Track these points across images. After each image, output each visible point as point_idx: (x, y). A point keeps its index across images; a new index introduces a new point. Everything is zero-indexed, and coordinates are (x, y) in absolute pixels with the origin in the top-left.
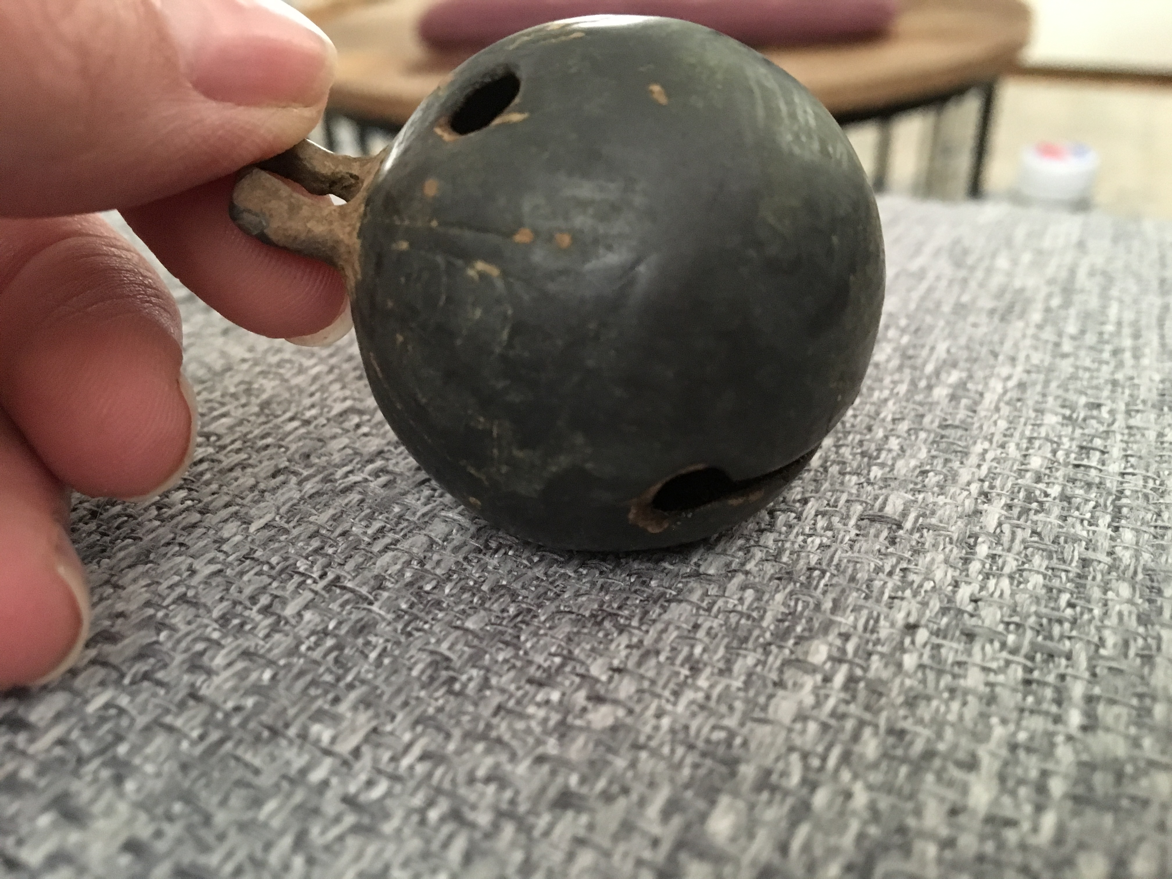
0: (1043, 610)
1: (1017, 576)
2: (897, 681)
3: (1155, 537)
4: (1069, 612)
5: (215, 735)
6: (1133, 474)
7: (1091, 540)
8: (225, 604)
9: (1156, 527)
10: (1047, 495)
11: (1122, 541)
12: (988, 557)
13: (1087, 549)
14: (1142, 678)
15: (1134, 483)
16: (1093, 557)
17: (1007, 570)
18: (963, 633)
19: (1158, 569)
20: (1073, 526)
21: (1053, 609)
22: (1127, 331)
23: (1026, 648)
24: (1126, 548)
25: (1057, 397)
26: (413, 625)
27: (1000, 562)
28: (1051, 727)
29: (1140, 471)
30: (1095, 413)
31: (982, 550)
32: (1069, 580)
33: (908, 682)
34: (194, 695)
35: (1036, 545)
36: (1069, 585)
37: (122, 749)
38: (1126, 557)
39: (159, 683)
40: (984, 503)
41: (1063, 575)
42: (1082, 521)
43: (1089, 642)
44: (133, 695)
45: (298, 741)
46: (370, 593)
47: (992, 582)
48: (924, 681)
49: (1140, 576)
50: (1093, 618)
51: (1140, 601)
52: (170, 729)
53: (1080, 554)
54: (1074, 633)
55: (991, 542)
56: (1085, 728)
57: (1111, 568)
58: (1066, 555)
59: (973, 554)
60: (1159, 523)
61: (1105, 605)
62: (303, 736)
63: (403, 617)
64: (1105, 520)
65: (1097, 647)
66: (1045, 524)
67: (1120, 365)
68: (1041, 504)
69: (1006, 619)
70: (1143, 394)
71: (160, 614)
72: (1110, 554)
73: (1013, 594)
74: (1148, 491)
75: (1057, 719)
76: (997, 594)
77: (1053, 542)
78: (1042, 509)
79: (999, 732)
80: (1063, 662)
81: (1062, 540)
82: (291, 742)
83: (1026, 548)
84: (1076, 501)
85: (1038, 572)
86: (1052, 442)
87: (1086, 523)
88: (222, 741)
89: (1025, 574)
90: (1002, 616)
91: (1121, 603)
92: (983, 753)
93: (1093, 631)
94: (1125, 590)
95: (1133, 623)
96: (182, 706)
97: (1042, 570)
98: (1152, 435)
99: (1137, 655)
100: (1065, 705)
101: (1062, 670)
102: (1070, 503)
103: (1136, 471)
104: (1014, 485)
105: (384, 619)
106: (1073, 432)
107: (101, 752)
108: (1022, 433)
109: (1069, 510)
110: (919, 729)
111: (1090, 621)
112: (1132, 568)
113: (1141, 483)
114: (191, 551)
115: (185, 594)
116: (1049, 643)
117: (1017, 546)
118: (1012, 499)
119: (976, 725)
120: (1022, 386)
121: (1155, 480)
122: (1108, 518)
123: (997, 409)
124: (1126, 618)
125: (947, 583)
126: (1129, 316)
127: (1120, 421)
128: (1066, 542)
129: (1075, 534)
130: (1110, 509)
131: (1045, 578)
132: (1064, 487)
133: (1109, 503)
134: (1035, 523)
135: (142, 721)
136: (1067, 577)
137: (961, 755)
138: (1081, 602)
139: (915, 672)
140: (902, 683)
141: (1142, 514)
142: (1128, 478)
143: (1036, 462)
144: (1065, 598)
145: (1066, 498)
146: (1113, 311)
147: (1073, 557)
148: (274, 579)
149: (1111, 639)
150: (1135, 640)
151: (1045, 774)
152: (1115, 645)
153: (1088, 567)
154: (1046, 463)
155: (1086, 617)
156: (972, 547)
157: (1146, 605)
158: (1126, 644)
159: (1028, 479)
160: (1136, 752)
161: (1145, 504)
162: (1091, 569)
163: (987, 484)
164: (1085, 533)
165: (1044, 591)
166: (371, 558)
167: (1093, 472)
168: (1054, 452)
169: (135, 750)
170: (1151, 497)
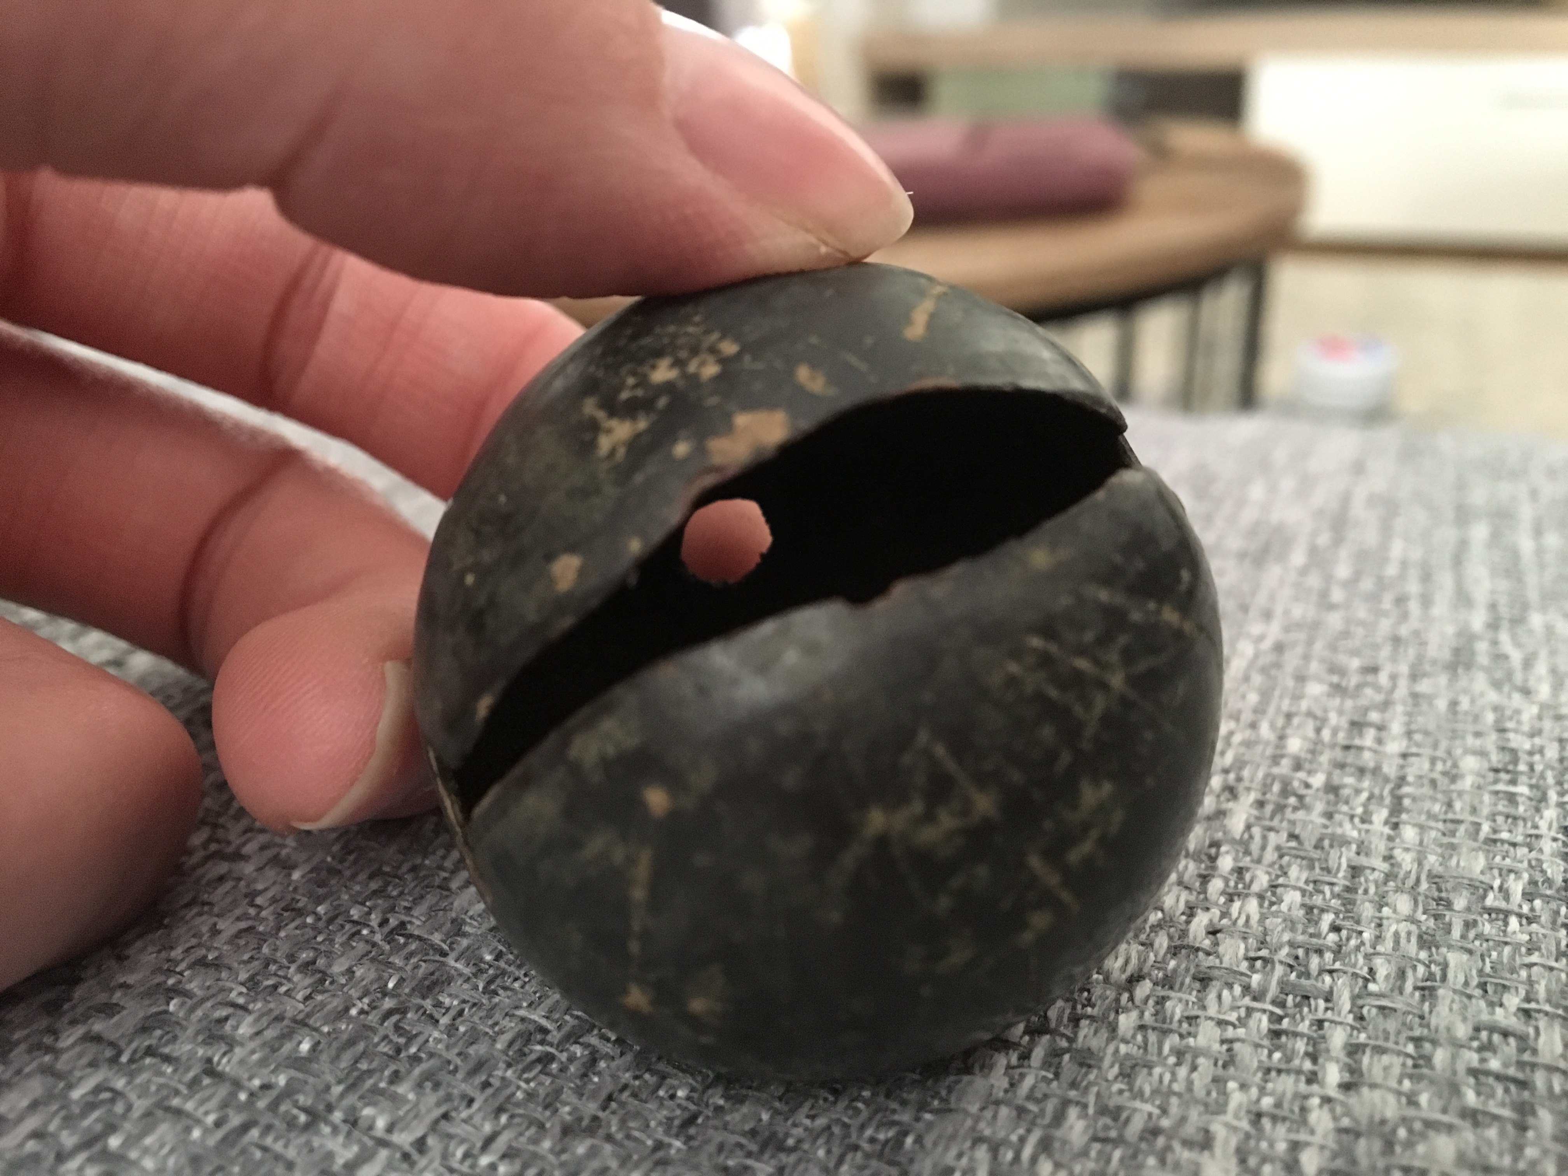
0: (1300, 938)
1: (1269, 894)
2: (1111, 1049)
3: (1444, 834)
4: (1332, 937)
5: (236, 1120)
6: (1417, 755)
7: (1363, 842)
8: (256, 963)
9: (1445, 821)
10: (1307, 786)
11: (1403, 842)
12: (1233, 870)
13: (1358, 854)
14: (1422, 1017)
15: (1418, 767)
16: (1366, 864)
17: (1256, 888)
18: (1195, 978)
19: (1446, 874)
20: (1341, 825)
21: (1312, 935)
22: (1414, 574)
23: (1273, 990)
24: (1407, 850)
25: (1322, 661)
26: (498, 981)
27: (1248, 877)
28: (1303, 1087)
29: (1427, 751)
30: (1370, 678)
31: (1226, 863)
32: (1334, 896)
33: (1123, 1049)
34: (210, 1070)
35: (1294, 852)
36: (1335, 903)
37: (114, 1142)
38: (1406, 860)
39: (167, 1059)
40: (1228, 800)
41: (1327, 889)
42: (1352, 817)
43: (1355, 975)
44: (132, 1075)
45: (345, 1128)
46: (444, 941)
47: (1237, 904)
48: (1145, 1046)
49: (1424, 886)
50: (1363, 943)
51: (1423, 918)
52: (178, 1113)
53: (1349, 860)
54: (1337, 965)
55: (1237, 851)
56: (1346, 1087)
57: (1389, 876)
58: (1330, 863)
59: (1214, 868)
60: (1450, 816)
61: (1380, 925)
62: (353, 1121)
63: (486, 971)
64: (1380, 815)
65: (1366, 980)
66: (1305, 823)
67: (1405, 616)
68: (1301, 798)
69: (1252, 954)
70: (1432, 651)
71: (171, 982)
72: (1388, 858)
73: (1263, 918)
74: (1436, 775)
75: (1312, 1078)
76: (1242, 921)
77: (1316, 847)
78: (1302, 804)
79: (1237, 1098)
80: (1322, 1004)
81: (1326, 843)
82: (335, 1130)
83: (1281, 857)
84: (1346, 792)
85: (1295, 888)
86: (1315, 717)
87: (1357, 820)
88: (245, 1128)
89: (1279, 890)
90: (1247, 949)
91: (1398, 922)
92: (1218, 1129)
93: (1361, 960)
94: (1404, 904)
95: (1412, 948)
96: (194, 1084)
97: (1301, 884)
98: (1442, 704)
99: (1416, 988)
100: (1321, 1060)
101: (1320, 1015)
102: (1337, 795)
103: (1421, 751)
104: (1267, 775)
105: (461, 975)
106: (1342, 703)
107: (87, 1144)
108: (1278, 710)
109: (1336, 803)
110: (1138, 1104)
111: (1358, 948)
112: (1413, 876)
113: (1426, 765)
114: (216, 910)
115: (205, 957)
116: (1303, 981)
117: (1270, 855)
118: (1264, 794)
119: (1209, 1093)
120: (1279, 648)
121: (1444, 762)
122: (1384, 813)
123: (1247, 679)
124: (1403, 941)
125: (1178, 913)
126: (1416, 554)
127: (1403, 687)
128: (1331, 846)
129: (1343, 836)
130: (1388, 800)
131: (1303, 896)
132: (1329, 775)
133: (1386, 792)
134: (1293, 823)
135: (140, 1105)
136: (1332, 892)
137: (1189, 1130)
138: (1348, 924)
139: (1134, 1037)
140: (1117, 1050)
141: (1427, 805)
142: (1412, 759)
143: (1295, 745)
144: (1328, 919)
145: (1332, 789)
146: (1397, 548)
147: (1340, 865)
148: (320, 933)
149: (1383, 969)
150: (1414, 968)
151: (1295, 1147)
152: (1387, 977)
153: (1359, 877)
154: (1308, 745)
155: (1353, 942)
156: (1213, 859)
157: (1431, 923)
158: (1402, 974)
159: (1284, 768)
160: (1411, 1112)
161: (1431, 792)
162: (1362, 879)
163: (1232, 776)
164: (1355, 834)
165: (1302, 912)
166: (447, 896)
167: (1367, 755)
168: (1318, 730)
169: (131, 1141)
170: (1439, 783)
